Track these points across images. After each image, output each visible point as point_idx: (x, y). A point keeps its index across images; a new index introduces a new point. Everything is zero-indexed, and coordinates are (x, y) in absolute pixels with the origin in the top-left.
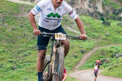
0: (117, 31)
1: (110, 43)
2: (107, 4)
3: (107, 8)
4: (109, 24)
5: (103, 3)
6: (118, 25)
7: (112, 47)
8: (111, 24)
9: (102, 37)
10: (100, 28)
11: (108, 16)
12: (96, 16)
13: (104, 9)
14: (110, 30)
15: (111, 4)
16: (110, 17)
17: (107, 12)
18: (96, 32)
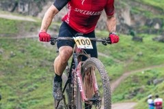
0: (152, 49)
1: (144, 65)
2: (136, 13)
3: (137, 18)
4: (141, 40)
5: (131, 12)
6: (154, 40)
7: (148, 71)
8: (144, 39)
9: (132, 58)
10: (129, 46)
11: (140, 29)
12: (123, 30)
13: (132, 19)
14: (143, 48)
15: (142, 12)
16: (143, 30)
17: (138, 24)
18: (125, 51)
